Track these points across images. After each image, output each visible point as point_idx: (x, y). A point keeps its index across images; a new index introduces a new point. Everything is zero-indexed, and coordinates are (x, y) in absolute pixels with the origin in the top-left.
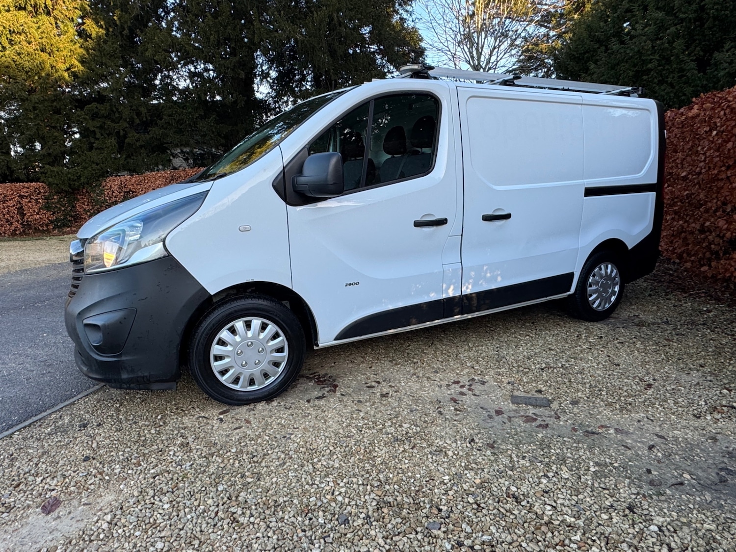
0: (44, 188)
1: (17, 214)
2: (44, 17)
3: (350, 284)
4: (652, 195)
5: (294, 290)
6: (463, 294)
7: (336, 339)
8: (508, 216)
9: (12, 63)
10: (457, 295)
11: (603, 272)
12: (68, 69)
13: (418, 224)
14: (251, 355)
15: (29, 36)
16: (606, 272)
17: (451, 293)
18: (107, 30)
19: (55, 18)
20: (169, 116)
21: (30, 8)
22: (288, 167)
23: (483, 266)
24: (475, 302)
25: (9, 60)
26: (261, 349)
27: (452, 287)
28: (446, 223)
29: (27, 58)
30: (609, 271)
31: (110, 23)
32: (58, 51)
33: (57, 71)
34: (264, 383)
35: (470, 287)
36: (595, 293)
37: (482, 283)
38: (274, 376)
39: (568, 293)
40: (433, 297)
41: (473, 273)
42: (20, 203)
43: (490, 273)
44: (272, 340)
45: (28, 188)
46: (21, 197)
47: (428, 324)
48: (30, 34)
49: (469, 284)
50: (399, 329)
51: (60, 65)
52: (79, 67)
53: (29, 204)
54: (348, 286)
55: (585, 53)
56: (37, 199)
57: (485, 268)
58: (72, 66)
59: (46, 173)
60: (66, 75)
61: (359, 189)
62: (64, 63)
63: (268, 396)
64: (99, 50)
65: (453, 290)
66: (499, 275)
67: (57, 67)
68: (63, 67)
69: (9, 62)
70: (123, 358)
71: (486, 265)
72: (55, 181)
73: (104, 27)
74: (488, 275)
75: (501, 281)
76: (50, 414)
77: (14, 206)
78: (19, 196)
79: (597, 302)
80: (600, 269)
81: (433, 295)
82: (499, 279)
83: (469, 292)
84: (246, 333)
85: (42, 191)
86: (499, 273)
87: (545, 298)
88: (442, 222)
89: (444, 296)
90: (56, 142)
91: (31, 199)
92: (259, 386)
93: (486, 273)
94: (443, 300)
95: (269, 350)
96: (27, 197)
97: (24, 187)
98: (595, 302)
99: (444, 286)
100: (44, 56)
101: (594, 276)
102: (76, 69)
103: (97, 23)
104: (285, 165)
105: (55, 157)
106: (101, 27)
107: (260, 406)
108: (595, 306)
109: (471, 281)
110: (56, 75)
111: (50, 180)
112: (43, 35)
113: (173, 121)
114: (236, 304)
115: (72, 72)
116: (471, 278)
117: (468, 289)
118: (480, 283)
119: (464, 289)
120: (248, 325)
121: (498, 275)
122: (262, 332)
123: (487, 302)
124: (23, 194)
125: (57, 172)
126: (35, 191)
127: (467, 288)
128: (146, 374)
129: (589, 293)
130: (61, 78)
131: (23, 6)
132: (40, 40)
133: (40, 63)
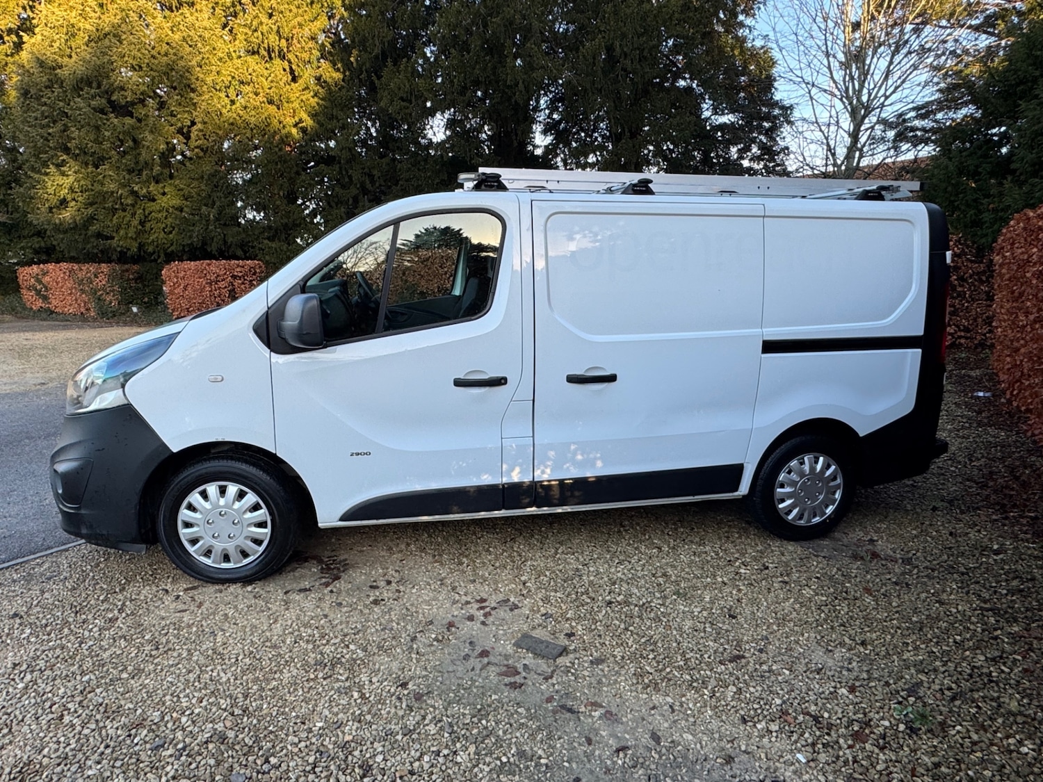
0: (260, 267)
1: (229, 297)
2: (277, 61)
3: (357, 454)
4: (915, 354)
5: (278, 455)
6: (536, 480)
7: (341, 519)
8: (612, 378)
9: (238, 118)
10: (526, 480)
11: (807, 468)
12: (295, 125)
13: (459, 383)
14: (224, 527)
15: (257, 86)
16: (813, 469)
17: (515, 477)
18: (344, 73)
19: (290, 62)
20: (407, 181)
21: (263, 52)
22: (274, 307)
23: (570, 444)
24: (556, 493)
25: (235, 115)
26: (236, 522)
27: (517, 470)
28: (506, 383)
29: (253, 113)
30: (819, 467)
31: (347, 65)
32: (288, 102)
33: (284, 127)
34: (241, 562)
35: (548, 471)
36: (789, 498)
37: (568, 468)
38: (253, 555)
39: (736, 494)
40: (486, 479)
41: (552, 454)
42: (233, 285)
43: (582, 455)
44: (251, 511)
45: (243, 267)
46: (234, 277)
47: (483, 515)
48: (258, 84)
49: (546, 468)
50: (437, 517)
51: (288, 119)
52: (308, 122)
53: (243, 286)
54: (355, 456)
55: (1018, 85)
56: (251, 281)
57: (573, 447)
58: (301, 121)
59: (263, 250)
60: (294, 131)
61: (375, 335)
62: (294, 117)
63: (246, 578)
64: (329, 99)
65: (519, 473)
66: (599, 458)
67: (285, 123)
68: (292, 121)
69: (234, 118)
70: (83, 512)
71: (574, 443)
72: (273, 260)
73: (342, 70)
74: (579, 457)
75: (602, 468)
76: (35, 559)
77: (226, 287)
78: (232, 277)
79: (795, 511)
80: (802, 463)
81: (485, 477)
82: (599, 464)
83: (545, 477)
84: (218, 500)
85: (258, 271)
86: (599, 455)
87: (692, 497)
88: (500, 382)
89: (505, 480)
90: (277, 213)
91: (245, 280)
92: (235, 563)
93: (575, 454)
94: (503, 485)
95: (245, 524)
96: (240, 277)
97: (238, 266)
98: (790, 511)
99: (505, 466)
100: (273, 109)
101: (789, 472)
102: (304, 124)
103: (334, 64)
104: (269, 305)
105: (276, 231)
106: (338, 70)
107: (233, 588)
108: (790, 517)
109: (549, 463)
110: (283, 132)
111: (267, 258)
112: (272, 84)
113: (411, 187)
114: (209, 465)
115: (301, 128)
116: (549, 459)
117: (546, 474)
118: (565, 466)
119: (537, 473)
120: (223, 491)
121: (596, 459)
122: (239, 501)
123: (577, 493)
124: (236, 274)
125: (276, 249)
126: (251, 271)
127: (543, 472)
128: (105, 532)
129: (777, 497)
130: (289, 135)
131: (256, 50)
132: (268, 91)
133: (266, 118)
